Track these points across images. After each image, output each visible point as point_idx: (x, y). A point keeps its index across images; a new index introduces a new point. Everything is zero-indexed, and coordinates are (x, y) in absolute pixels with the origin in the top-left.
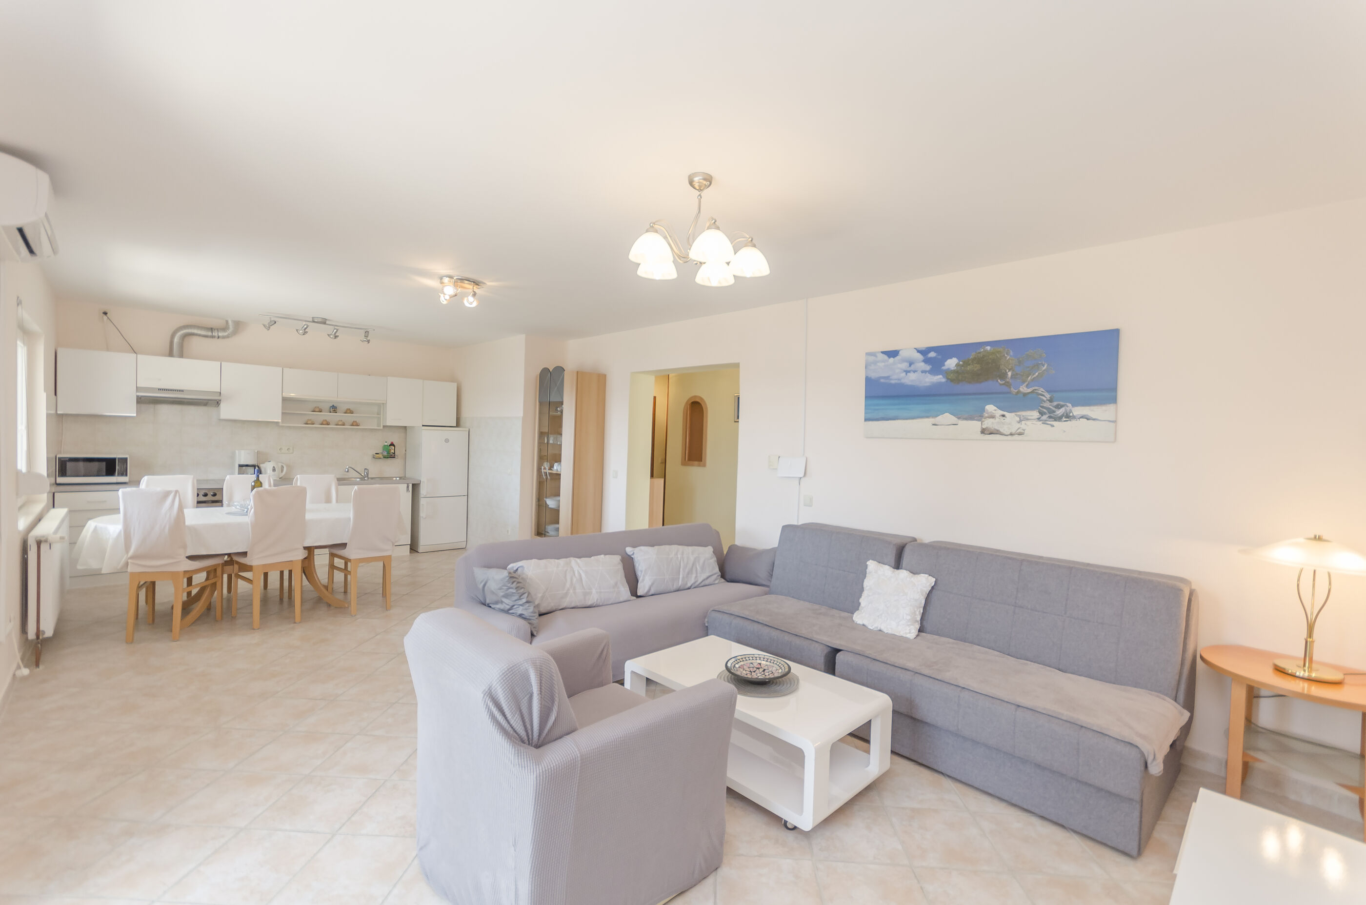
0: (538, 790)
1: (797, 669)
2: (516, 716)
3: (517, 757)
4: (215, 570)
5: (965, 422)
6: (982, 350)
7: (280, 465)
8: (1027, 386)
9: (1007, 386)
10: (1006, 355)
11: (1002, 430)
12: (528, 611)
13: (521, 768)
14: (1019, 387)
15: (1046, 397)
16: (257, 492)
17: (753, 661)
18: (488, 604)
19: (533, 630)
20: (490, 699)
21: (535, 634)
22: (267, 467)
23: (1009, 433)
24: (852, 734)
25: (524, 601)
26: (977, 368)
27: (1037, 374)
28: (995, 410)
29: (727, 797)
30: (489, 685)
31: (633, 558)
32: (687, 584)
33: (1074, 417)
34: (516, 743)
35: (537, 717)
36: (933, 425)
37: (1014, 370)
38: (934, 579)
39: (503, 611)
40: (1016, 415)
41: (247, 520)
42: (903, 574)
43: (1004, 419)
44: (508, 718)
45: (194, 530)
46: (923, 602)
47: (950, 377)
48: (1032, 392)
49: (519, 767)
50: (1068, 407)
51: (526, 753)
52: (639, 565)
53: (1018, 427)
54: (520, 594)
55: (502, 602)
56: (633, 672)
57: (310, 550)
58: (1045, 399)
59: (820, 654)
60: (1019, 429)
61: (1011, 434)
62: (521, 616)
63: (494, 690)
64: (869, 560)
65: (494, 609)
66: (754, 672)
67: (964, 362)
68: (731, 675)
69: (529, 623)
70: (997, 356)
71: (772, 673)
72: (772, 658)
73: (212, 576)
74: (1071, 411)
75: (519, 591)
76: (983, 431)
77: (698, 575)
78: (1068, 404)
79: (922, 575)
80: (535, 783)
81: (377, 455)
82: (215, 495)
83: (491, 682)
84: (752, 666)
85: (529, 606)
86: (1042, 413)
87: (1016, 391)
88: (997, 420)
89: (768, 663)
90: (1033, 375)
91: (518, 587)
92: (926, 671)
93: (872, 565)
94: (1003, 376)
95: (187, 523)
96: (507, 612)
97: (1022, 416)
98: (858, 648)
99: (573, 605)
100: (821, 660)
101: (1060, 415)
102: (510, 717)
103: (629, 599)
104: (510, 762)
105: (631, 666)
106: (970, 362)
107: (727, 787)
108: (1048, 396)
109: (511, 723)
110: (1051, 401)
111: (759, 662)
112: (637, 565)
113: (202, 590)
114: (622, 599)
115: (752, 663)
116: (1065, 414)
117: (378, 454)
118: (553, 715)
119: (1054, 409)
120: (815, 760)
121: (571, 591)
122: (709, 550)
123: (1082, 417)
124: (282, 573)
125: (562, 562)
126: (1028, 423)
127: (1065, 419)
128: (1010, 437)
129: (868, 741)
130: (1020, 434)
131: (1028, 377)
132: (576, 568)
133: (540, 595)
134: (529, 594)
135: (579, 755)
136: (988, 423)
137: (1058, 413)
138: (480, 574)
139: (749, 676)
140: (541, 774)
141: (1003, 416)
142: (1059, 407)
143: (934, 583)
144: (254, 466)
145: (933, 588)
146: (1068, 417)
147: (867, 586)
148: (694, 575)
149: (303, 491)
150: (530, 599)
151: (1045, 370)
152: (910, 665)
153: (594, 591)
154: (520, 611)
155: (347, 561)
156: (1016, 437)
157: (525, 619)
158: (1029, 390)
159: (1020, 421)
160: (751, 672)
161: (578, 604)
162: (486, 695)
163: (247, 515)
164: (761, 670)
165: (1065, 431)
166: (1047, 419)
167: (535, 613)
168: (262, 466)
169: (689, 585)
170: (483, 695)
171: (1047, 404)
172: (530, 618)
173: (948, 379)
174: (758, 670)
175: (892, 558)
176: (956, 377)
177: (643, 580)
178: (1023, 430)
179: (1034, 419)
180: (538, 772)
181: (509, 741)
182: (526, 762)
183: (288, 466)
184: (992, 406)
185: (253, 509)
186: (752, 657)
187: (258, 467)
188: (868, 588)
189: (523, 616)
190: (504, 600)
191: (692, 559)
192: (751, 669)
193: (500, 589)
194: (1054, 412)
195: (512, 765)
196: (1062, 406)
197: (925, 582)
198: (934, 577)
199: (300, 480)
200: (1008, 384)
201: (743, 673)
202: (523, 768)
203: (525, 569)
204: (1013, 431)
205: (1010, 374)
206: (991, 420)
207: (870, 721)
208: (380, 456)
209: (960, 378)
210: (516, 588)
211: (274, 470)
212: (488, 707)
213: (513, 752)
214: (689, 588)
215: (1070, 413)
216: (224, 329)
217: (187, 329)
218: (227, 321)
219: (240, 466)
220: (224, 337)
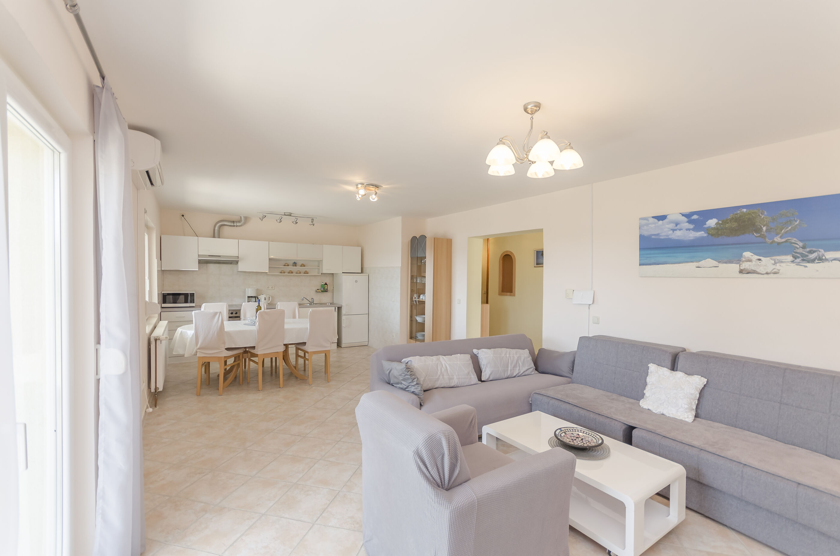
0: (451, 521)
1: (608, 441)
2: (434, 469)
3: (436, 497)
4: (239, 356)
5: (725, 265)
6: (739, 212)
7: (268, 296)
8: (781, 237)
9: (762, 237)
10: (761, 215)
11: (758, 271)
12: (417, 390)
13: (439, 505)
14: (774, 238)
15: (799, 245)
16: (259, 312)
17: (573, 432)
18: (392, 384)
19: (421, 402)
20: (418, 457)
21: (422, 404)
22: (262, 297)
23: (765, 273)
24: (658, 494)
25: (415, 383)
26: (735, 225)
27: (790, 228)
28: (752, 256)
29: (569, 532)
30: (417, 447)
31: (477, 356)
32: (513, 374)
33: (826, 260)
34: (435, 487)
35: (447, 470)
36: (697, 267)
37: (768, 226)
38: (706, 380)
39: (402, 389)
40: (771, 259)
41: (255, 328)
42: (679, 374)
43: (760, 262)
44: (429, 470)
45: (228, 333)
46: (698, 396)
47: (711, 233)
48: (786, 241)
49: (438, 504)
50: (820, 252)
51: (442, 494)
52: (482, 361)
53: (773, 268)
54: (413, 379)
55: (401, 383)
56: (488, 434)
57: (286, 345)
58: (798, 246)
59: (620, 431)
60: (774, 269)
61: (767, 273)
62: (413, 392)
63: (420, 451)
64: (650, 363)
65: (396, 387)
66: (575, 440)
67: (723, 221)
68: (558, 440)
69: (418, 397)
70: (753, 216)
71: (589, 442)
72: (587, 431)
73: (237, 360)
74: (823, 255)
75: (412, 377)
76: (741, 272)
77: (521, 368)
78: (820, 250)
79: (695, 376)
80: (449, 516)
82: (236, 313)
83: (418, 446)
84: (572, 435)
85: (418, 387)
86: (795, 257)
87: (771, 241)
88: (754, 263)
89: (585, 435)
90: (786, 229)
91: (411, 374)
92: (710, 449)
93: (652, 367)
94: (759, 230)
95: (225, 330)
96: (404, 389)
97: (776, 260)
98: (649, 427)
99: (442, 386)
100: (621, 434)
101: (813, 258)
102: (431, 470)
103: (477, 383)
104: (432, 500)
105: (486, 430)
106: (728, 221)
107: (570, 526)
108: (801, 244)
109: (432, 473)
110: (804, 247)
111: (578, 433)
112: (480, 361)
113: (232, 368)
114: (472, 383)
115: (572, 434)
116: (818, 258)
117: (319, 290)
118: (458, 470)
119: (807, 254)
120: (634, 511)
121: (441, 377)
122: (527, 351)
123: (835, 259)
124: (272, 359)
125: (434, 358)
126: (782, 264)
127: (817, 262)
128: (766, 276)
129: (668, 499)
130: (775, 273)
131: (782, 230)
132: (443, 363)
133: (422, 379)
134: (418, 378)
135: (476, 498)
136: (746, 265)
137: (811, 257)
138: (387, 365)
139: (572, 443)
140: (453, 511)
141: (760, 260)
142: (811, 252)
143: (706, 382)
144: (255, 297)
145: (705, 386)
146: (821, 259)
147: (649, 382)
148: (518, 368)
149: (282, 312)
150: (418, 382)
151: (797, 225)
152: (695, 443)
153: (455, 377)
154: (412, 389)
155: (305, 352)
156: (772, 275)
157: (416, 394)
158: (783, 240)
159: (775, 263)
160: (572, 440)
161: (446, 385)
162: (416, 453)
163: (255, 325)
164: (580, 439)
165: (818, 271)
166: (801, 262)
167: (422, 391)
168: (259, 297)
169: (515, 374)
170: (413, 454)
171: (801, 250)
172: (419, 394)
173: (709, 234)
174: (577, 439)
175: (669, 363)
176: (716, 232)
177: (485, 371)
178: (778, 270)
179: (788, 262)
180: (451, 508)
181: (431, 486)
182: (442, 501)
183: (272, 297)
184: (749, 252)
185: (258, 323)
186: (572, 430)
187: (257, 297)
188: (651, 383)
189: (415, 393)
190: (403, 382)
191: (516, 357)
192: (573, 438)
193: (401, 375)
194: (807, 256)
195: (433, 502)
196: (814, 252)
197: (699, 381)
198: (706, 378)
199: (280, 306)
200: (763, 237)
201: (567, 440)
202: (441, 505)
203: (413, 362)
204: (769, 271)
205: (764, 229)
206: (749, 263)
207: (670, 485)
209: (720, 233)
210: (410, 375)
211: (265, 299)
212: (416, 462)
213: (434, 493)
214: (514, 377)
215: (823, 257)
216: (239, 222)
217: (221, 222)
218: (241, 217)
219: (249, 297)
220: (240, 226)
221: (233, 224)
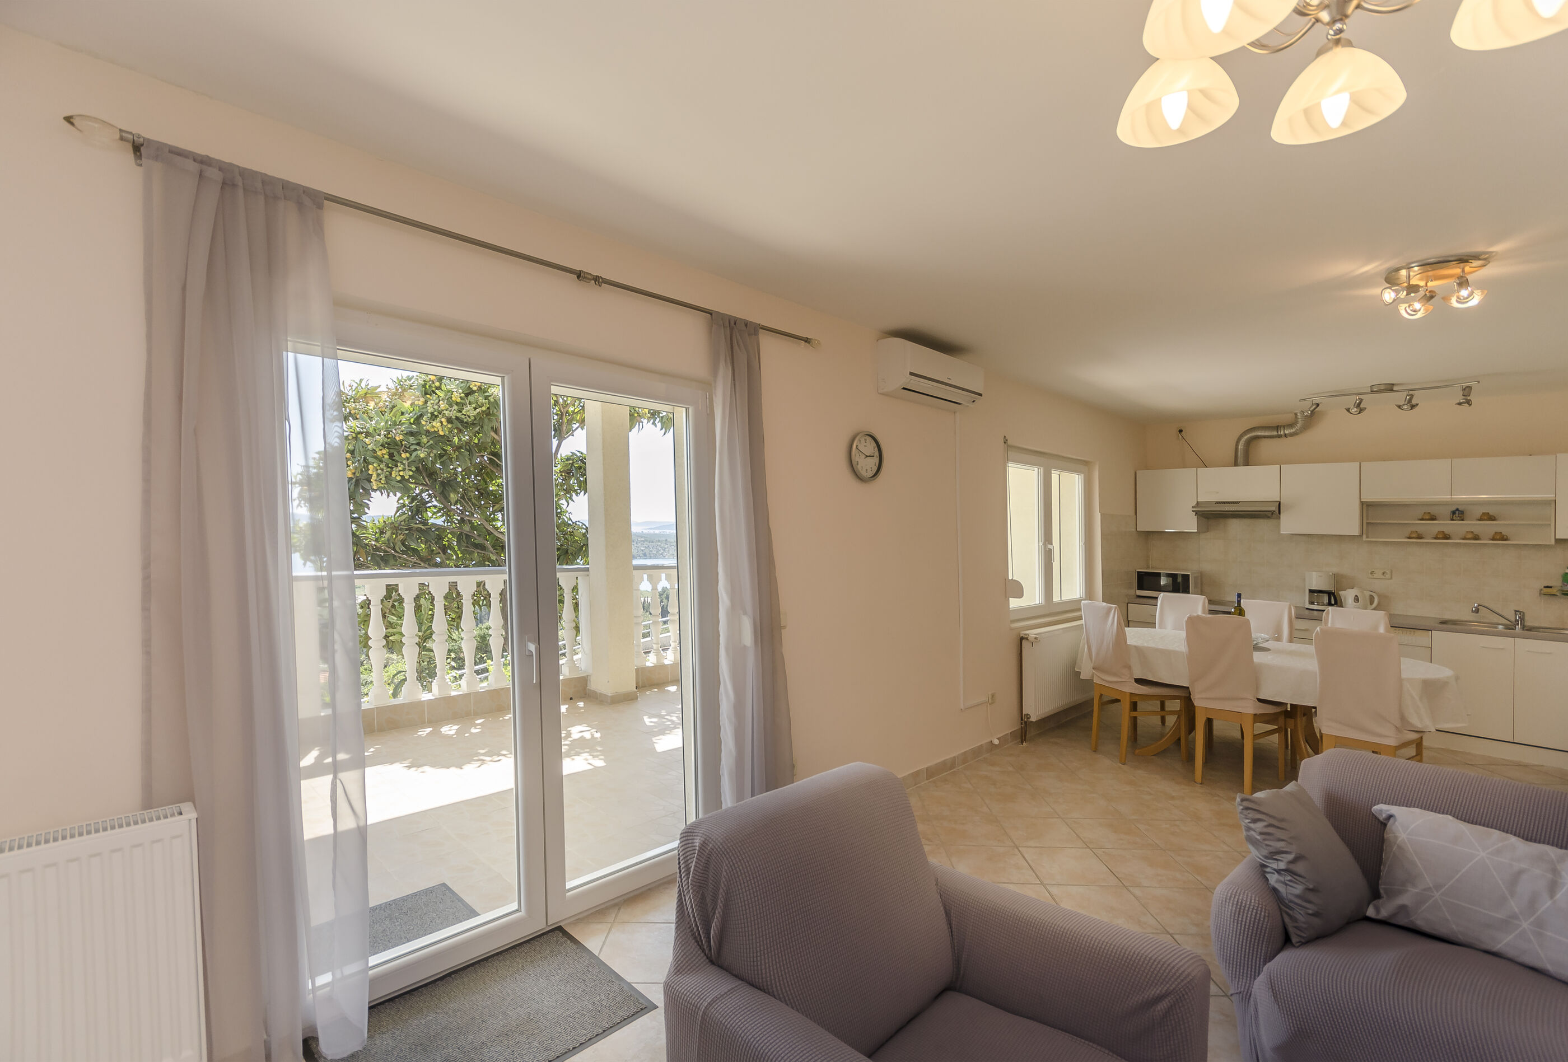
7: (1367, 594)
22: (1349, 596)
81: (1549, 590)
117: (1551, 587)
144: (1330, 594)
183: (1379, 596)
187: (1334, 594)
208: (1553, 591)
211: (1357, 600)
216: (1291, 426)
217: (1252, 432)
218: (1296, 414)
219: (1311, 591)
220: (1292, 435)
221: (1275, 433)
